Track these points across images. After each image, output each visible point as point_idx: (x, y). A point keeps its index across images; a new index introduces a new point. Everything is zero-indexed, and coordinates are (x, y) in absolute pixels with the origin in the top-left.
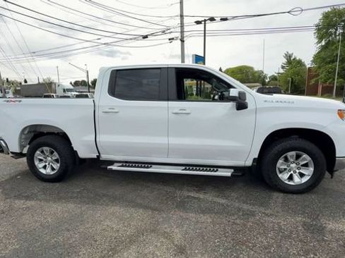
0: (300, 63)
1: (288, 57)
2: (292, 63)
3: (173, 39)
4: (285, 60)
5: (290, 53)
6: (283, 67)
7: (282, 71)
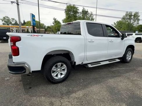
0: (59, 22)
1: (55, 19)
2: (56, 22)
3: (13, 2)
4: (54, 21)
5: (55, 18)
6: (53, 23)
7: (53, 25)
